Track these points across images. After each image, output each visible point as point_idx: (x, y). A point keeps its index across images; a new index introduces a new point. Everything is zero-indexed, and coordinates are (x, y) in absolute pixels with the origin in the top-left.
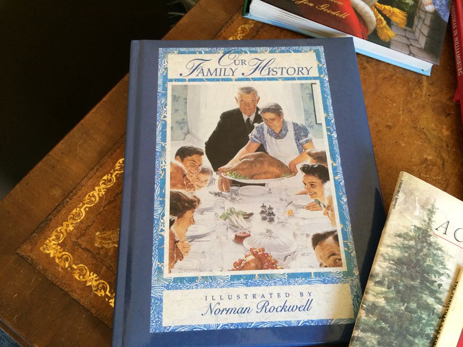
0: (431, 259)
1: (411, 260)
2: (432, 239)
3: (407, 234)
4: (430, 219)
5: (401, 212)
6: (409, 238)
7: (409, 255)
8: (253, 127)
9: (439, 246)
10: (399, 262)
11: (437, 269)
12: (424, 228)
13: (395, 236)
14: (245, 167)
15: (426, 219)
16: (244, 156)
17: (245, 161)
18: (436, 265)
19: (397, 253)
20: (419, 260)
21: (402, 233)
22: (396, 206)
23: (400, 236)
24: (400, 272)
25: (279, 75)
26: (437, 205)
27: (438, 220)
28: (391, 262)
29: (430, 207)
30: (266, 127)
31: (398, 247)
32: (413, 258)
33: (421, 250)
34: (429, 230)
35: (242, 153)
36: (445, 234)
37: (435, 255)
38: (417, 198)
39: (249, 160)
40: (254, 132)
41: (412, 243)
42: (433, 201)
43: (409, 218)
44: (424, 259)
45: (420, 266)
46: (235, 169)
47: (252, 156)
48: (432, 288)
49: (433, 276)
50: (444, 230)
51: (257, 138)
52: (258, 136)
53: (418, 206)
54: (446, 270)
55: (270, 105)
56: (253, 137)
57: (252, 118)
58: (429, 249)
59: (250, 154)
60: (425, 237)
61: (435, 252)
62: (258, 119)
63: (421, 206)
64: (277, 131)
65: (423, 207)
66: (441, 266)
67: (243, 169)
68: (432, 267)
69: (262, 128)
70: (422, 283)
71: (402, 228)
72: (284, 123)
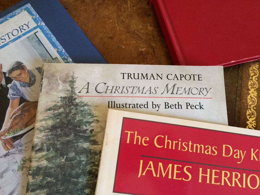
0: (80, 115)
1: (63, 123)
2: (77, 101)
3: (56, 106)
4: (72, 88)
5: (47, 93)
6: (57, 108)
7: (61, 120)
8: (8, 89)
9: (85, 103)
10: (53, 128)
11: (86, 120)
12: (69, 96)
13: (46, 111)
14: (16, 121)
15: (69, 88)
16: (12, 114)
17: (15, 118)
18: (85, 118)
19: (50, 123)
20: (70, 120)
21: (51, 106)
22: (42, 89)
23: (50, 109)
24: (56, 135)
25: (8, 40)
26: (76, 76)
27: (79, 85)
28: (47, 131)
29: (70, 79)
30: (17, 83)
31: (50, 118)
32: (65, 121)
33: (70, 112)
34: (73, 95)
35: (10, 113)
36: (88, 92)
37: (82, 111)
38: (58, 77)
39: (17, 114)
40: (11, 91)
41: (62, 110)
42: (72, 74)
43: (55, 94)
44: (73, 118)
45: (72, 123)
46: (11, 128)
47: (18, 110)
48: (86, 135)
49: (84, 127)
50: (86, 90)
51: (15, 95)
52: (15, 93)
53: (60, 82)
54: (94, 118)
55: (12, 65)
56: (11, 96)
57: (3, 82)
58: (76, 109)
59: (16, 110)
60: (71, 102)
61: (82, 109)
62: (9, 80)
63: (63, 82)
64: (27, 80)
65: (65, 81)
66: (89, 117)
67: (16, 124)
68: (82, 120)
69: (15, 85)
70: (75, 135)
71: (50, 103)
72: (29, 72)
